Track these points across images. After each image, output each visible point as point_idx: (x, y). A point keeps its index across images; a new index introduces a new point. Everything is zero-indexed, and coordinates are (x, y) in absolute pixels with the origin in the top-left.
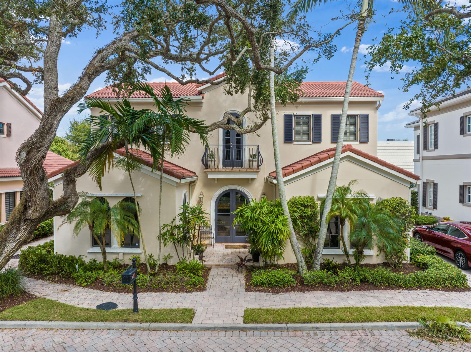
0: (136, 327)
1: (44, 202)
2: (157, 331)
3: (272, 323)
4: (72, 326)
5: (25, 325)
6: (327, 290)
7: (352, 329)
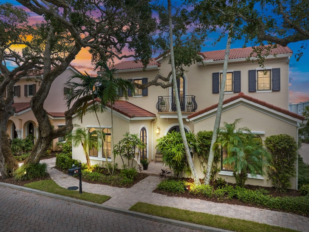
0: (74, 201)
1: (47, 128)
2: (82, 205)
3: (145, 213)
4: (48, 195)
5: (32, 191)
6: (206, 200)
7: (193, 228)
